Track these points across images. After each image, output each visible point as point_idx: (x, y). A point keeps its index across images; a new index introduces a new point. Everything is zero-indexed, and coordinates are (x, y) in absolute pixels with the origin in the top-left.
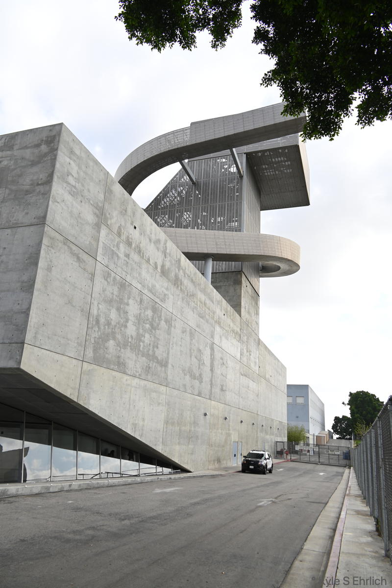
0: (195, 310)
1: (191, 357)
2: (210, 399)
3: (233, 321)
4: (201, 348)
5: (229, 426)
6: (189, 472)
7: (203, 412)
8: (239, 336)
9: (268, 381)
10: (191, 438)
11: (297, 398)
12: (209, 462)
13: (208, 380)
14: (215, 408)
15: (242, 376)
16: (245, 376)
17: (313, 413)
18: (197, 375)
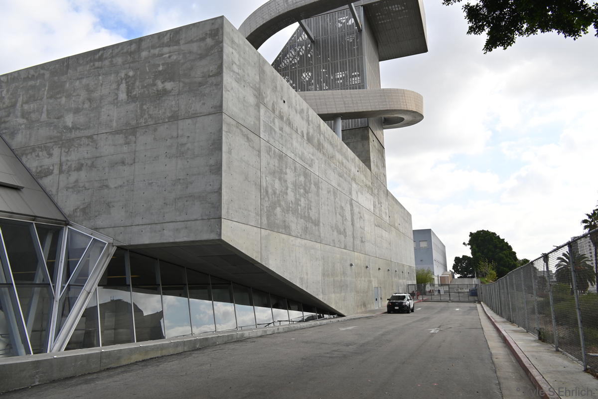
0: (335, 171)
1: (336, 214)
2: (354, 251)
3: (365, 176)
4: (343, 205)
5: (370, 273)
6: (344, 316)
7: (349, 263)
8: (370, 189)
9: (397, 229)
10: (341, 287)
11: (421, 242)
12: (358, 306)
13: (351, 233)
14: (358, 258)
15: (376, 227)
16: (379, 227)
17: (436, 255)
18: (342, 230)
